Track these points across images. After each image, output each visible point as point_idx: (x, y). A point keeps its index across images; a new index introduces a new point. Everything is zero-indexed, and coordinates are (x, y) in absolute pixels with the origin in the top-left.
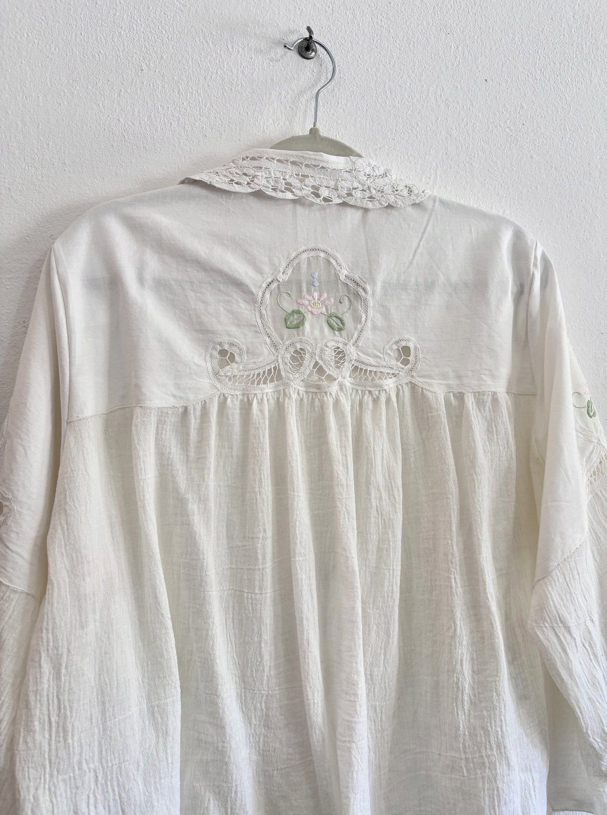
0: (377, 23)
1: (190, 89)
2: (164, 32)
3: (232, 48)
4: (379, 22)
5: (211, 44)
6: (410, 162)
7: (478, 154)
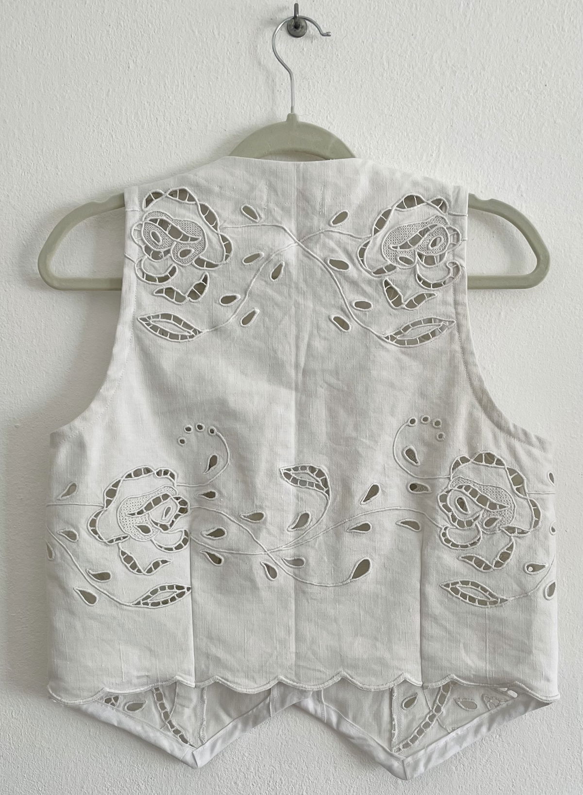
1: (176, 82)
7: (489, 124)
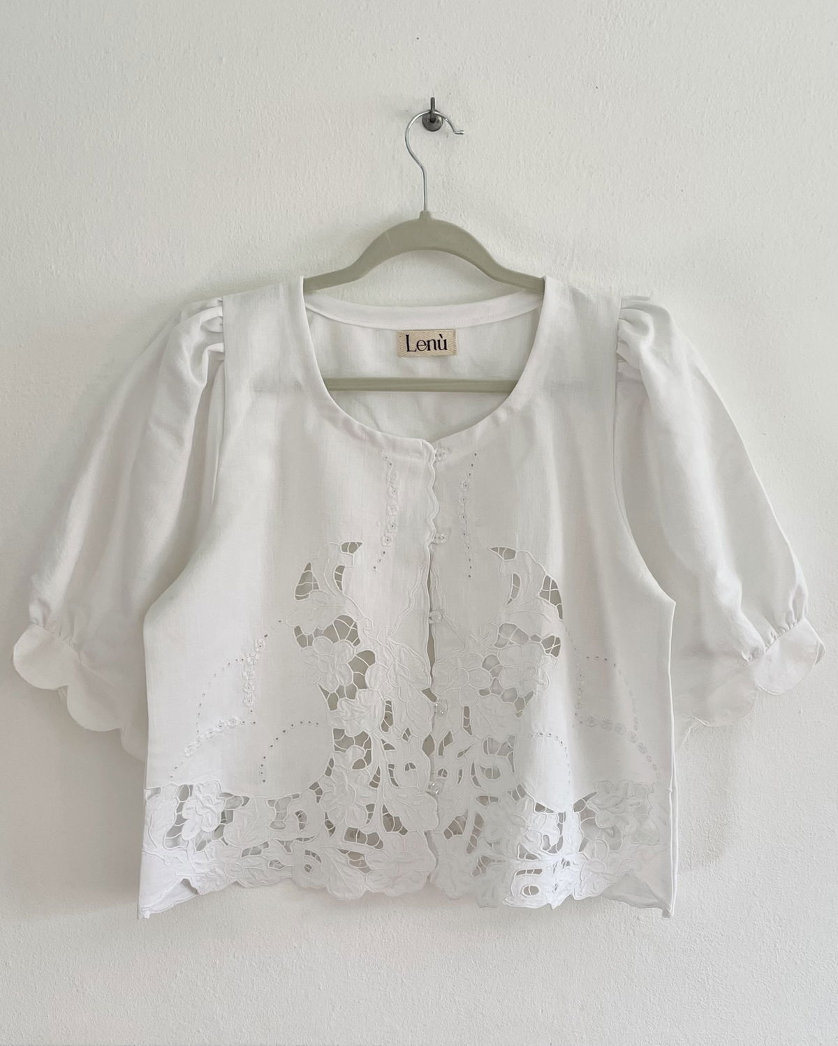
0: (513, 83)
2: (282, 113)
3: (352, 125)
4: (516, 82)
5: (329, 121)
6: (544, 241)
